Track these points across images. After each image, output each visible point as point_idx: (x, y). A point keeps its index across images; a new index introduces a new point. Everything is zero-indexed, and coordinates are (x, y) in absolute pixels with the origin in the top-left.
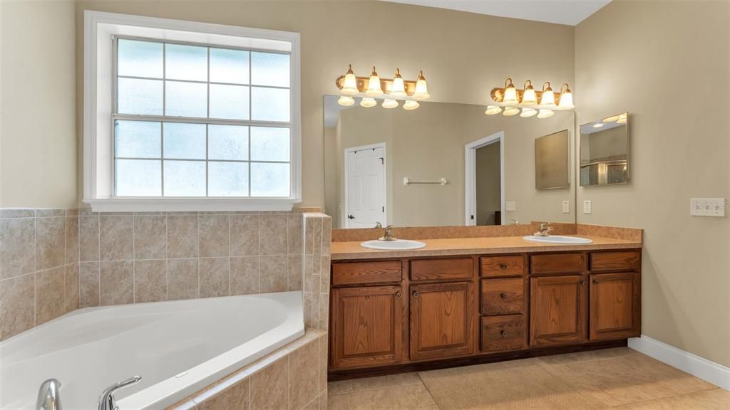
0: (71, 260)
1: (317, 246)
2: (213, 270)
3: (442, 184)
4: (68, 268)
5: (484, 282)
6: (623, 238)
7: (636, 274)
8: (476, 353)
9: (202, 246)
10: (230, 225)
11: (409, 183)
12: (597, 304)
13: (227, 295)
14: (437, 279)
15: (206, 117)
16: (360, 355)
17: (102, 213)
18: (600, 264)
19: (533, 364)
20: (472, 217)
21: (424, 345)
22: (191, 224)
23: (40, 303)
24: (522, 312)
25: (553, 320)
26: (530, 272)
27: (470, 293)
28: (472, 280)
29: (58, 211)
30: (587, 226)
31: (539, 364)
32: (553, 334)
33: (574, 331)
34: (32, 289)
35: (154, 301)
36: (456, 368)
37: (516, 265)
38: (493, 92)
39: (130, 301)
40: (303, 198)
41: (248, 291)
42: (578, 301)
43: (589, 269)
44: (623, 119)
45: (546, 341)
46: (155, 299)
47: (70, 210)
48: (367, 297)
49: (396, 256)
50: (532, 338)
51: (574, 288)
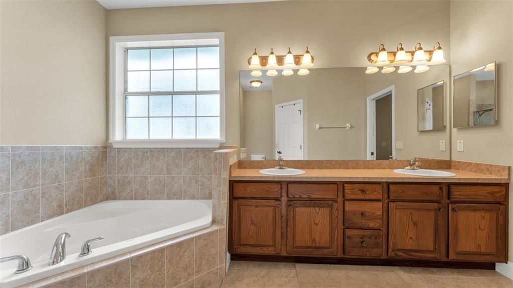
0: (103, 174)
1: (220, 171)
2: (173, 184)
3: (347, 128)
4: (101, 178)
5: (346, 202)
6: (491, 173)
7: (501, 207)
8: (340, 255)
9: (167, 168)
10: (183, 156)
11: (320, 128)
12: (456, 229)
13: (181, 199)
14: (308, 198)
15: (172, 90)
16: (251, 245)
17: (118, 148)
18: (460, 195)
19: (392, 271)
20: (372, 154)
21: (298, 244)
22: (162, 155)
23: (86, 196)
24: (381, 229)
25: (411, 238)
26: (389, 197)
27: (334, 210)
28: (337, 200)
29: (96, 147)
30: (460, 162)
31: (397, 272)
32: (410, 250)
33: (432, 249)
34: (83, 188)
35: (143, 199)
36: (325, 265)
37: (375, 191)
38: (369, 56)
39: (131, 199)
40: (226, 139)
41: (193, 197)
42: (436, 225)
43: (449, 199)
44: (491, 67)
45: (403, 254)
46: (144, 199)
47: (102, 147)
48: (257, 206)
49: (276, 180)
50: (390, 250)
51: (432, 214)
